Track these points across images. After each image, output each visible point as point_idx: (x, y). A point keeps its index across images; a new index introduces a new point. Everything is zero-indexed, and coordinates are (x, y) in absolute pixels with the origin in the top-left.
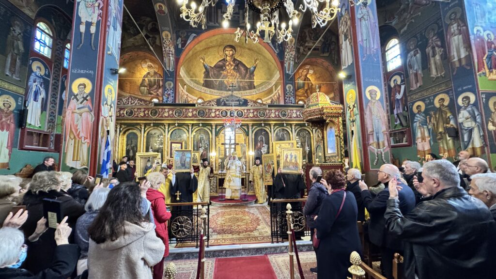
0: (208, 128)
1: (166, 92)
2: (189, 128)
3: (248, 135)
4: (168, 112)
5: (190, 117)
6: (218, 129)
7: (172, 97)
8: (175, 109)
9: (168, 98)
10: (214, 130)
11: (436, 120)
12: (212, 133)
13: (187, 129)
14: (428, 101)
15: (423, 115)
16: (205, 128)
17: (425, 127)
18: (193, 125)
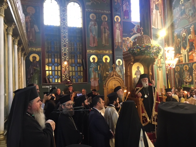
11: (103, 69)
14: (99, 57)
15: (96, 64)
17: (97, 72)
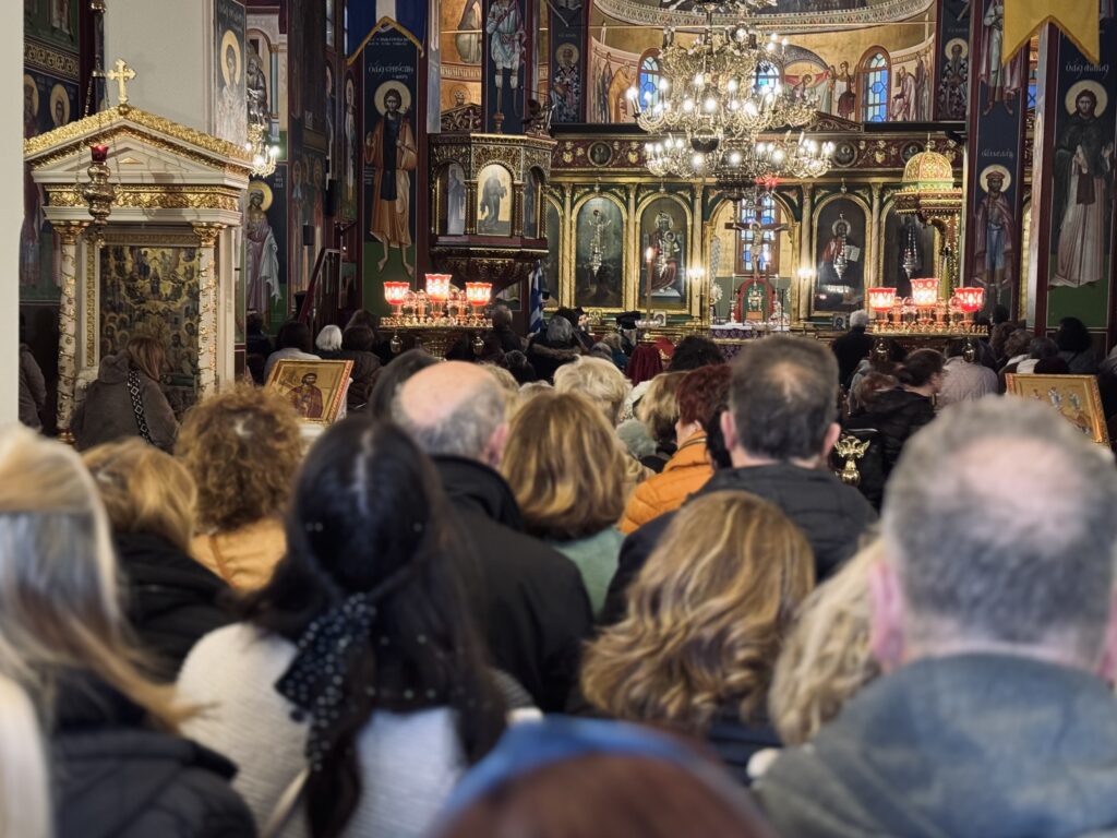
0: (681, 196)
1: (558, 79)
2: (628, 197)
3: (798, 218)
4: (574, 150)
5: (633, 165)
6: (711, 197)
7: (577, 93)
8: (592, 141)
9: (564, 97)
10: (698, 203)
12: (692, 211)
13: (621, 199)
16: (672, 196)
18: (640, 187)
